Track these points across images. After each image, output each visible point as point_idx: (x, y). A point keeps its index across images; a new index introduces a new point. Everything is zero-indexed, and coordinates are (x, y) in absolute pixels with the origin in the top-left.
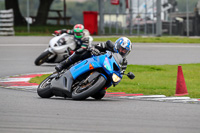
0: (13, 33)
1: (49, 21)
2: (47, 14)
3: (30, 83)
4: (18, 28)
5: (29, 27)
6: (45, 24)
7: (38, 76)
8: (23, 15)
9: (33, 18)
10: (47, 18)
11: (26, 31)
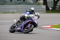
0: (46, 12)
1: (56, 9)
2: (56, 7)
3: (50, 28)
4: (47, 11)
5: (50, 11)
6: (55, 10)
7: (53, 25)
8: (49, 7)
9: (51, 8)
10: (56, 8)
11: (50, 12)
